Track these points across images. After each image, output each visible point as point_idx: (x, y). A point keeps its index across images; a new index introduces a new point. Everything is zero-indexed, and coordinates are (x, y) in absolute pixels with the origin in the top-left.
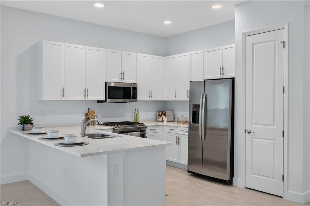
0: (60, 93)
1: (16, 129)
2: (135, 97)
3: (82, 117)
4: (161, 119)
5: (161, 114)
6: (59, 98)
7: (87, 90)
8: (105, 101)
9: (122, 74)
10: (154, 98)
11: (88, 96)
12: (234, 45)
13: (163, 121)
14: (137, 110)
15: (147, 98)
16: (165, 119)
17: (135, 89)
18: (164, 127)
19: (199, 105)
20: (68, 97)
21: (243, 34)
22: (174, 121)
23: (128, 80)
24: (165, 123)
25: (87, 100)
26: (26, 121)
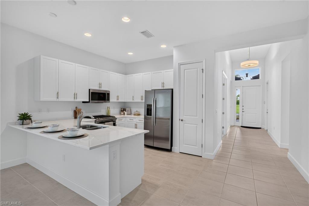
0: (55, 96)
1: (15, 124)
2: (108, 100)
3: (71, 113)
4: (123, 113)
5: (123, 110)
6: (55, 99)
7: (76, 94)
8: (89, 102)
9: (100, 84)
10: (120, 100)
11: (76, 98)
12: (173, 70)
13: (124, 114)
14: (108, 108)
15: (115, 100)
16: (126, 113)
17: (108, 94)
18: (127, 118)
19: (151, 105)
20: (61, 99)
21: (179, 63)
22: (131, 114)
23: (104, 88)
24: (126, 115)
25: (76, 101)
26: (25, 118)
